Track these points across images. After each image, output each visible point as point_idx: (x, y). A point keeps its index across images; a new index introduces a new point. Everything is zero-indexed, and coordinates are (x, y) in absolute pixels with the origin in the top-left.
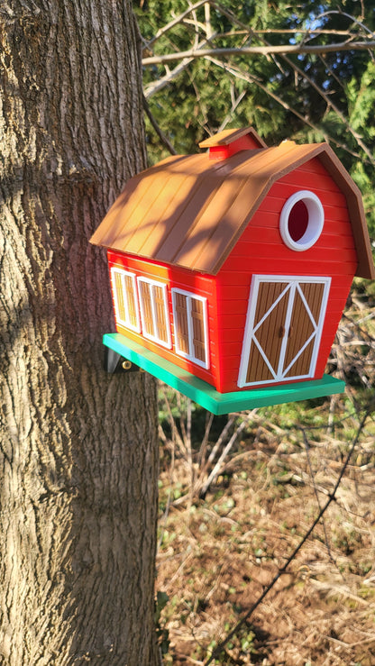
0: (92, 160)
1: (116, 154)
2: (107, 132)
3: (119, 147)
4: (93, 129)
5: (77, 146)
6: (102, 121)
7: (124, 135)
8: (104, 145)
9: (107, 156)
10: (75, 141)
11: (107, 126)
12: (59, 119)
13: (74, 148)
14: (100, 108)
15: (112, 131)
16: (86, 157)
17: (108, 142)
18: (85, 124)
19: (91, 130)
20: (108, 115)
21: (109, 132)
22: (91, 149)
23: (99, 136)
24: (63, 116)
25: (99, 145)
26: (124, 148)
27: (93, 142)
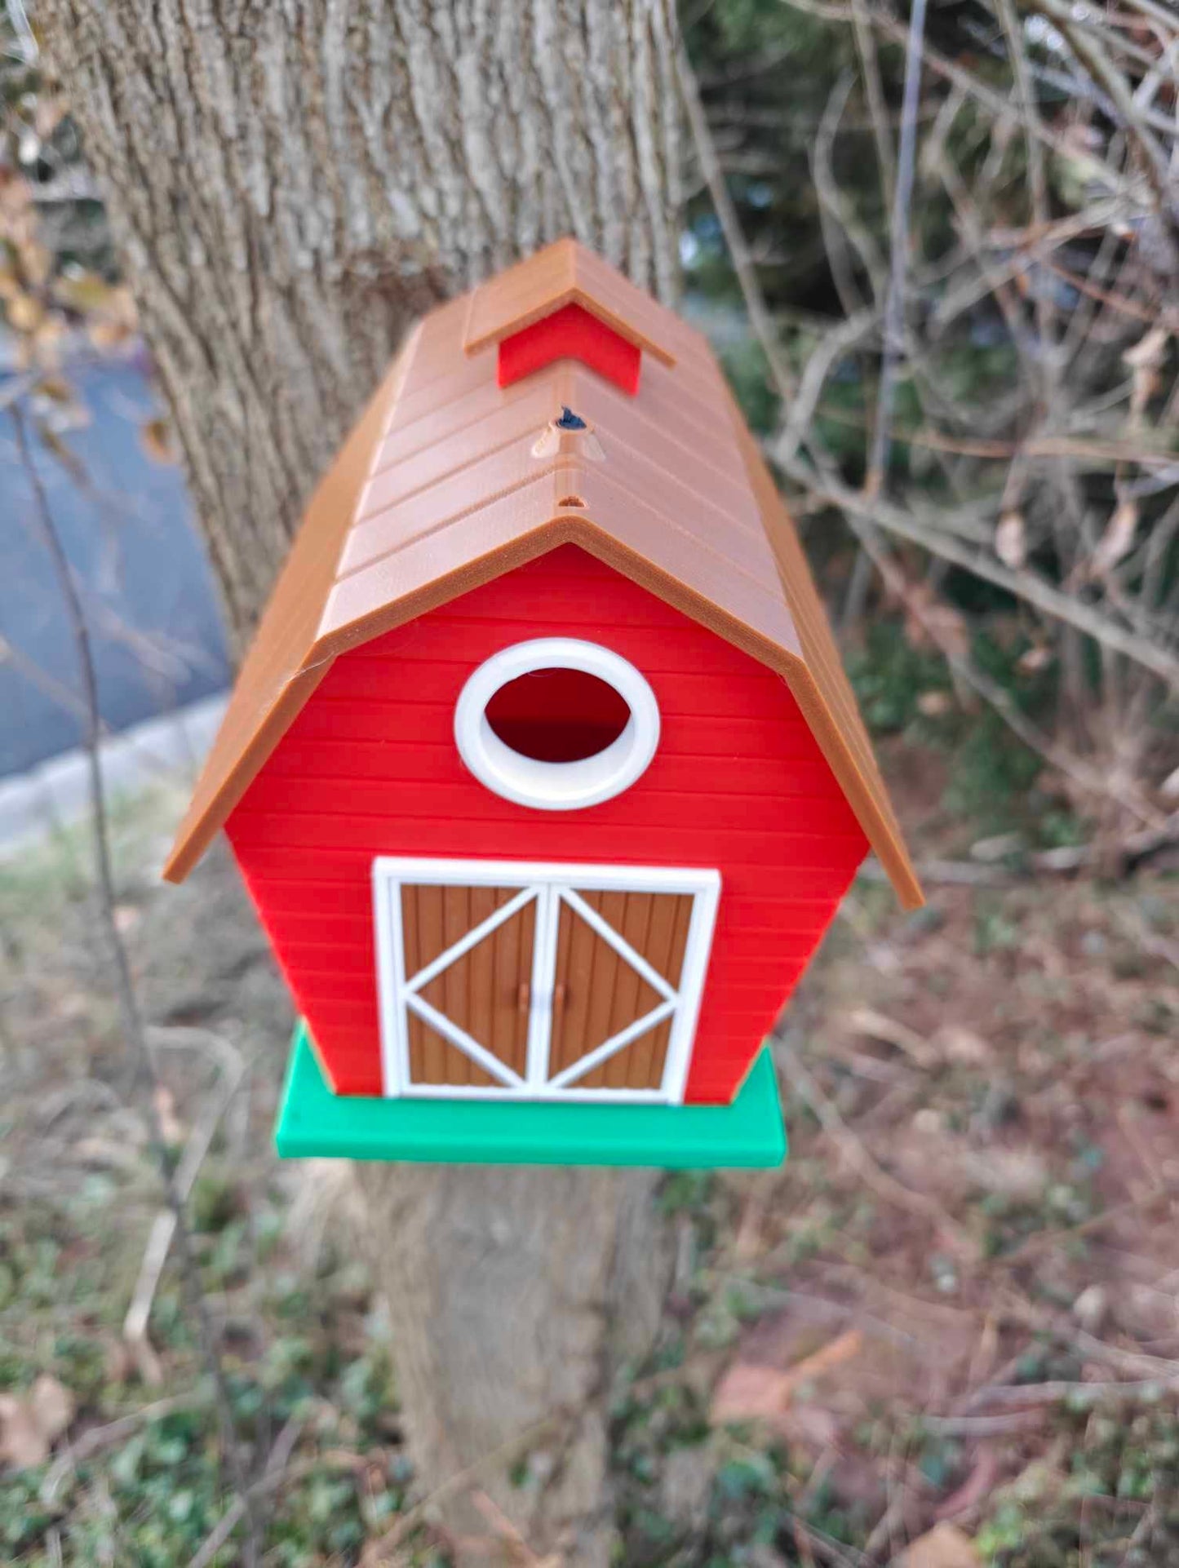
0: (428, 199)
1: (518, 164)
2: (485, 98)
3: (530, 140)
4: (437, 100)
5: (380, 159)
6: (467, 68)
7: (552, 98)
8: (474, 144)
9: (483, 178)
10: (375, 148)
11: (485, 75)
12: (322, 84)
13: (372, 171)
14: (462, 20)
15: (506, 92)
16: (412, 190)
17: (490, 131)
18: (408, 86)
19: (426, 99)
20: (489, 41)
21: (495, 94)
22: (428, 167)
23: (457, 117)
24: (333, 74)
25: (456, 146)
26: (551, 137)
27: (433, 139)
